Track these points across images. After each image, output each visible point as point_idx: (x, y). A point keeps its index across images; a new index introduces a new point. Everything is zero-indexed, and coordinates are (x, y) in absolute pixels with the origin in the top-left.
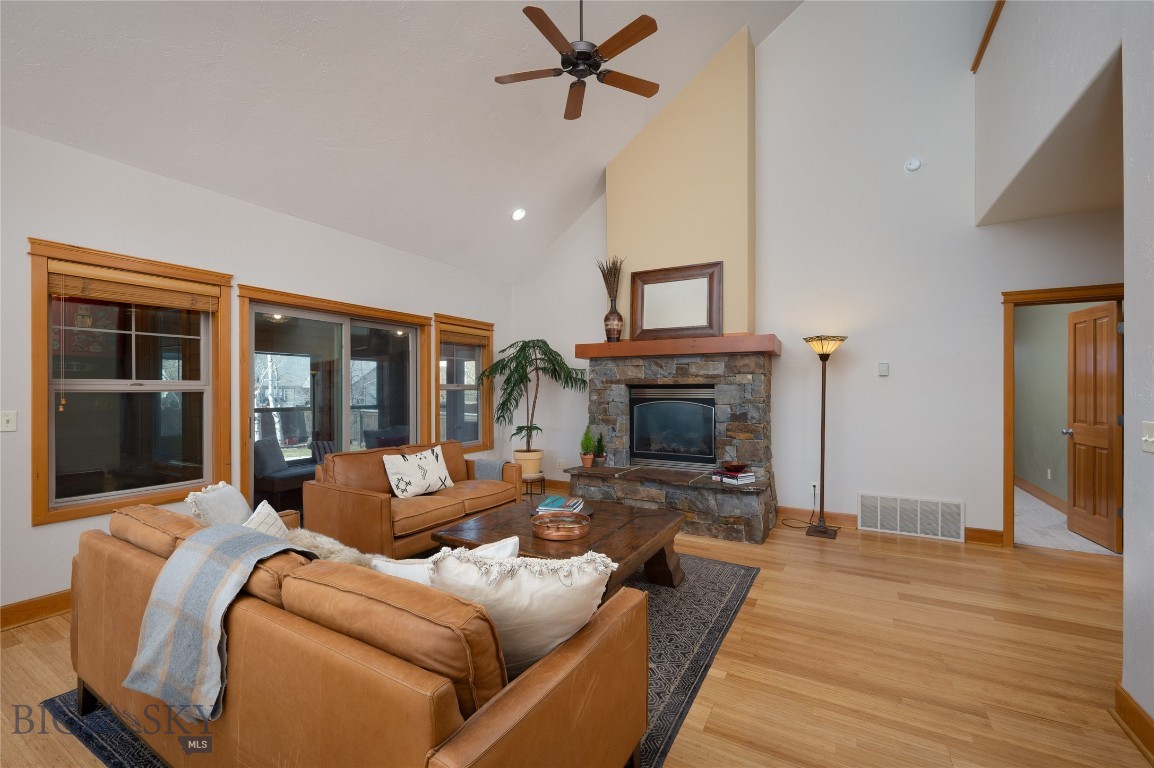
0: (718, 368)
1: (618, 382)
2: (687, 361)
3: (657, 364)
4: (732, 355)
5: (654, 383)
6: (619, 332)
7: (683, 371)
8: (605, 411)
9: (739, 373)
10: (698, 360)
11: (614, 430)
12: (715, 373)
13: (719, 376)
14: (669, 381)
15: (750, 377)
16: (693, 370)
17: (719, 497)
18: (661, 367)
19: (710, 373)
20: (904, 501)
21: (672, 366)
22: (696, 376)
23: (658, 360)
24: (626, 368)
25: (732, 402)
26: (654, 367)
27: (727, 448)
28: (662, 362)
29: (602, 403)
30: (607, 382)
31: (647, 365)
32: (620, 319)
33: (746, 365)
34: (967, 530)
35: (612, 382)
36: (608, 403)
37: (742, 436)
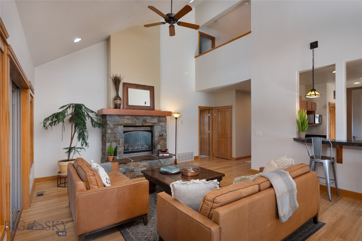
0: (155, 120)
1: (120, 125)
2: (145, 118)
3: (136, 118)
4: (159, 117)
5: (135, 125)
6: (120, 104)
7: (145, 121)
8: (115, 137)
9: (161, 122)
10: (150, 118)
11: (119, 144)
12: (155, 122)
13: (156, 123)
14: (140, 124)
15: (164, 123)
16: (148, 121)
17: (164, 160)
18: (138, 119)
19: (153, 122)
20: (185, 153)
21: (141, 119)
22: (149, 123)
23: (136, 117)
24: (124, 120)
25: (159, 131)
26: (135, 120)
27: (158, 145)
28: (138, 118)
29: (114, 133)
30: (116, 125)
31: (132, 118)
32: (120, 99)
33: (163, 120)
34: (194, 157)
35: (118, 125)
36: (116, 134)
37: (162, 141)
